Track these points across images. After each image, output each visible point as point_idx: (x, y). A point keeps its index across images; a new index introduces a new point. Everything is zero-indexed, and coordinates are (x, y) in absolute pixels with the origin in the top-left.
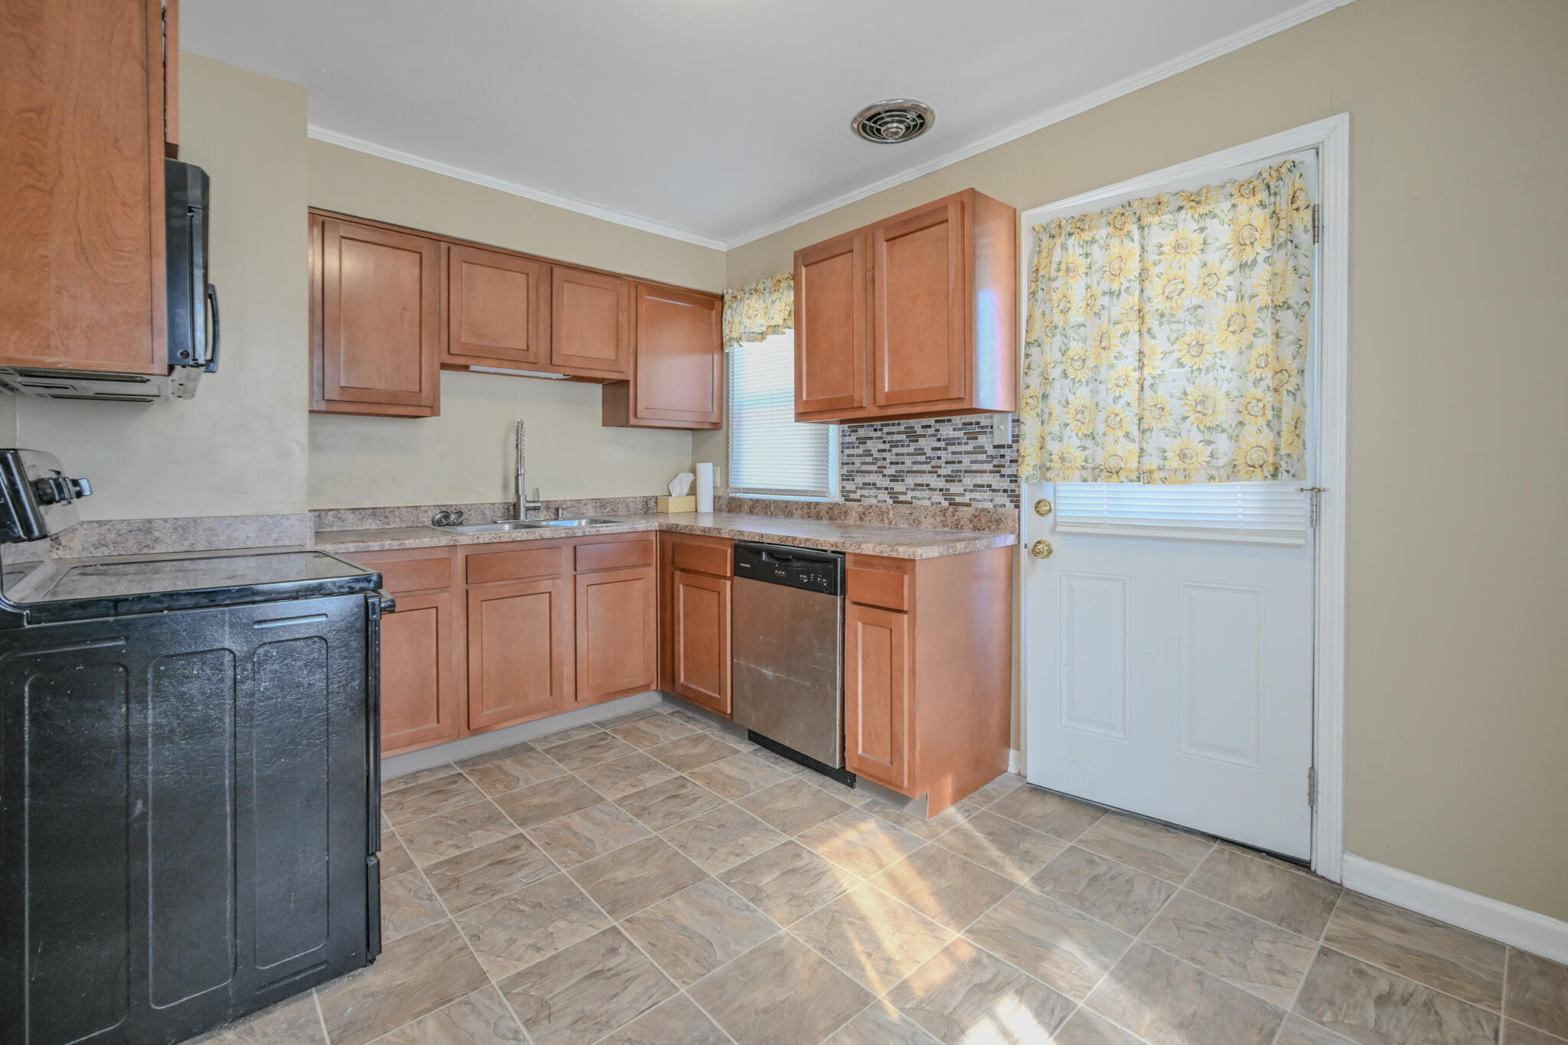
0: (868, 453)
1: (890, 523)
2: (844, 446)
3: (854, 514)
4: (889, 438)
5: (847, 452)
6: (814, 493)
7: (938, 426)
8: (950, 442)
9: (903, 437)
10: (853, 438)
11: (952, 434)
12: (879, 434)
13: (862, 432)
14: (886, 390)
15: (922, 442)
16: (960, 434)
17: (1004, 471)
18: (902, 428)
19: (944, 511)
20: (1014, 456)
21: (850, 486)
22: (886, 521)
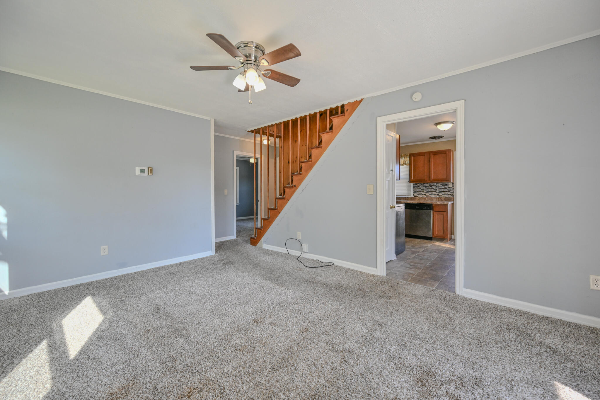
0: (420, 188)
1: (426, 200)
2: (414, 187)
3: (417, 199)
4: (425, 186)
5: (414, 188)
6: (407, 195)
7: (436, 184)
8: (439, 187)
9: (429, 186)
10: (416, 186)
11: (439, 185)
12: (423, 185)
13: (418, 185)
14: (433, 178)
15: (433, 187)
16: (441, 185)
17: (450, 191)
18: (428, 184)
19: (438, 198)
20: (453, 189)
21: (415, 194)
22: (425, 200)
